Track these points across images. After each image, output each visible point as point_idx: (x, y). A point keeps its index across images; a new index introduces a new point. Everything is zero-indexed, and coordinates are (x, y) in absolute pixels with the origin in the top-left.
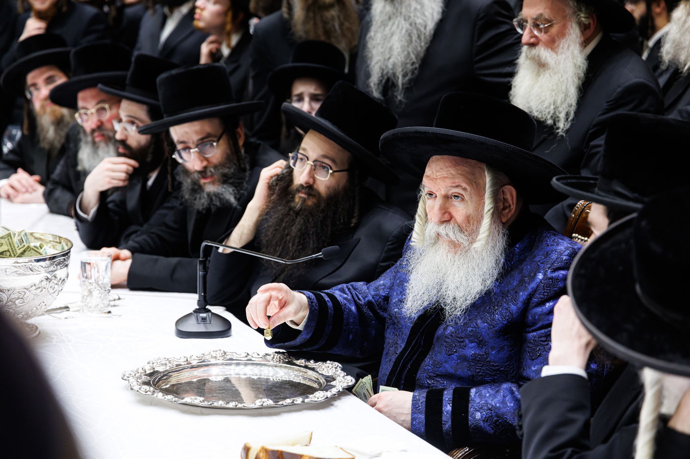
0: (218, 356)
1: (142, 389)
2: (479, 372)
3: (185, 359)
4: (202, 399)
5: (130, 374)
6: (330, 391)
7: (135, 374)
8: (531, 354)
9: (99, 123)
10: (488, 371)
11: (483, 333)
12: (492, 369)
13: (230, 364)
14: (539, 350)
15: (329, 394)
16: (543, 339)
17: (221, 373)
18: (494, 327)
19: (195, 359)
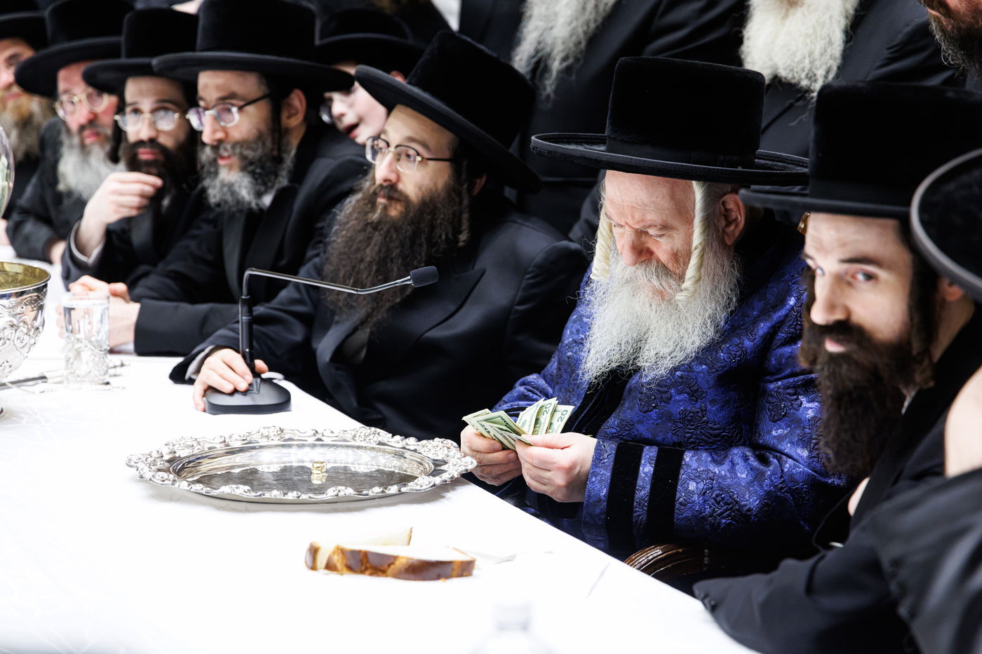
0: (272, 434)
1: (157, 477)
2: (691, 437)
3: (222, 440)
4: (247, 488)
5: (139, 459)
6: (441, 477)
7: (147, 459)
8: (773, 413)
9: (91, 116)
10: (703, 437)
11: (700, 379)
12: (711, 434)
13: (290, 446)
14: (785, 406)
15: (437, 480)
16: (791, 391)
17: (275, 460)
18: (717, 371)
19: (236, 440)
